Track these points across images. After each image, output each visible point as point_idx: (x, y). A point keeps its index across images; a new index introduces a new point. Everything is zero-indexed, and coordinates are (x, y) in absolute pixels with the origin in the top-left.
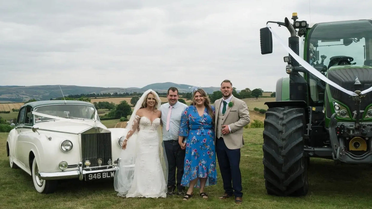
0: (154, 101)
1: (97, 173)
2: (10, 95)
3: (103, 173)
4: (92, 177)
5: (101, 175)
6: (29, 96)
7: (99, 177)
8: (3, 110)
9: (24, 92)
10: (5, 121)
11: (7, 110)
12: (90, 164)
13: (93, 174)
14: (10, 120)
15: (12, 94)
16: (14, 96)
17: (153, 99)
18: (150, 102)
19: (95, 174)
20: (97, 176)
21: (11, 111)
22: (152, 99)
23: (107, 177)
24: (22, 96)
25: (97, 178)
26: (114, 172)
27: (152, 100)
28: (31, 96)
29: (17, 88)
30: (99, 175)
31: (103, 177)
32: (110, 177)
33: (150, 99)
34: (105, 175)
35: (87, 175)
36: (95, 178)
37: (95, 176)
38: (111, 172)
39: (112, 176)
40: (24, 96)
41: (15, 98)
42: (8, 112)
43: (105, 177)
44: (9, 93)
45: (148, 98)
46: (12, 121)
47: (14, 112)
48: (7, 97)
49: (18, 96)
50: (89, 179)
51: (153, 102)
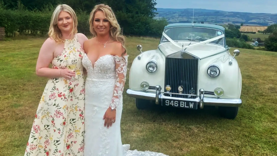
0: (106, 24)
1: (174, 100)
2: (258, 20)
3: (181, 102)
4: (169, 103)
5: (179, 104)
6: (274, 22)
7: (176, 105)
8: (251, 31)
9: (269, 19)
10: (252, 39)
11: (254, 31)
12: (170, 89)
13: (170, 100)
14: (255, 39)
15: (260, 19)
16: (262, 21)
17: (105, 20)
18: (99, 27)
19: (172, 101)
20: (174, 103)
21: (257, 32)
22: (101, 21)
23: (186, 107)
24: (267, 21)
25: (174, 105)
26: (193, 103)
27: (101, 23)
28: (275, 22)
29: (265, 15)
30: (176, 102)
31: (181, 106)
32: (188, 107)
33: (98, 20)
34: (183, 104)
35: (164, 100)
36: (172, 105)
37: (172, 103)
38: (190, 103)
39: (190, 107)
40: (269, 21)
41: (262, 22)
42: (255, 33)
43: (183, 106)
44: (258, 19)
45: (94, 20)
46: (256, 40)
47: (259, 33)
48: (256, 22)
49: (265, 21)
50: (166, 104)
51: (104, 27)
